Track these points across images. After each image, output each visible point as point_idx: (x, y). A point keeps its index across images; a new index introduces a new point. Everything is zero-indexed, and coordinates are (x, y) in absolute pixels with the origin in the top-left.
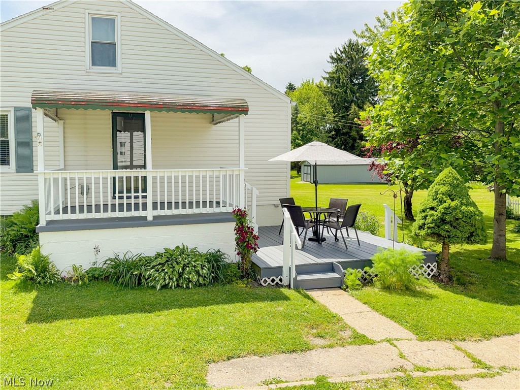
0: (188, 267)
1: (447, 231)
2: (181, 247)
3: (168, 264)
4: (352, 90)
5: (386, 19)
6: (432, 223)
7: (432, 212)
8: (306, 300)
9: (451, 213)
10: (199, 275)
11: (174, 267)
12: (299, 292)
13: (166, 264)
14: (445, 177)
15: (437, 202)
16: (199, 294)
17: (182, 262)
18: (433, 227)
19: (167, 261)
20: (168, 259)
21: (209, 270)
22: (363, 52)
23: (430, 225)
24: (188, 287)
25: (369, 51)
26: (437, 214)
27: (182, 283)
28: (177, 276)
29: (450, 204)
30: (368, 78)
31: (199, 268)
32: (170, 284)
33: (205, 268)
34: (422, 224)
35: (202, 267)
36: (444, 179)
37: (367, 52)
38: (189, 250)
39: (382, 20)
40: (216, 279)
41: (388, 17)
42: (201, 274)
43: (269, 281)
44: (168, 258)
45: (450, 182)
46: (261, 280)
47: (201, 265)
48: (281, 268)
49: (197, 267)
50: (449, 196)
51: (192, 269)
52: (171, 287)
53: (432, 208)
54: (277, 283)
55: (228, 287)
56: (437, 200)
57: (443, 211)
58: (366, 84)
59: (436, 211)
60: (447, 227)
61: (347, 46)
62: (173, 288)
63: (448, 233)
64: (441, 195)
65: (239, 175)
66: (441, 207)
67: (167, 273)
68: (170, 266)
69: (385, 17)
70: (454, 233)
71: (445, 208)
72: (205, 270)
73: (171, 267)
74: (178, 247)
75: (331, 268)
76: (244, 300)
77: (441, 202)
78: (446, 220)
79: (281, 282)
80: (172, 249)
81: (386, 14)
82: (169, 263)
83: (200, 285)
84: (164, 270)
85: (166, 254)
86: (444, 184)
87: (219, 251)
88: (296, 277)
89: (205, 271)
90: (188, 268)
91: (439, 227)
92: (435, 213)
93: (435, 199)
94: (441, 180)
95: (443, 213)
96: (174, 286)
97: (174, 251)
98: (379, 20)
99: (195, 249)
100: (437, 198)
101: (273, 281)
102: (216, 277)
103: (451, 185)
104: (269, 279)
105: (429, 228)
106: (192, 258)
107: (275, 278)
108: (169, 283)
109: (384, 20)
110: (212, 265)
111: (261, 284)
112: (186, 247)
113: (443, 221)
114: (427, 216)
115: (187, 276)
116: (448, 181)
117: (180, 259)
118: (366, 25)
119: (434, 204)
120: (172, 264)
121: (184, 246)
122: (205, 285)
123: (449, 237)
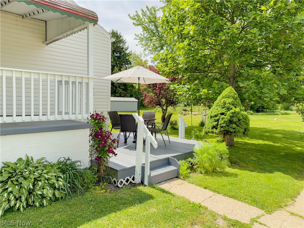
0: (40, 181)
1: (234, 129)
2: (24, 158)
3: (12, 181)
4: (115, 59)
5: (147, 11)
6: (224, 124)
7: (223, 116)
8: (165, 194)
9: (236, 116)
10: (55, 188)
11: (21, 183)
12: (154, 188)
13: (9, 182)
14: (229, 93)
15: (225, 109)
16: (59, 212)
17: (32, 176)
18: (225, 126)
19: (10, 178)
20: (10, 175)
21: (66, 181)
22: (120, 38)
23: (223, 125)
24: (42, 205)
25: (123, 38)
26: (227, 117)
27: (34, 202)
28: (26, 193)
29: (235, 110)
30: (123, 53)
31: (53, 181)
32: (17, 206)
33: (60, 179)
34: (216, 125)
35: (57, 178)
36: (229, 94)
37: (122, 39)
38: (35, 161)
39: (145, 11)
40: (73, 189)
41: (148, 9)
42: (57, 187)
43: (124, 182)
44: (10, 173)
45: (232, 96)
46: (118, 182)
47: (55, 176)
48: (134, 168)
49: (51, 179)
50: (233, 105)
51: (45, 183)
52: (19, 209)
53: (222, 114)
54: (131, 182)
55: (88, 195)
56: (225, 108)
57: (231, 115)
58: (122, 57)
59: (226, 115)
60: (234, 126)
61: (111, 33)
62: (22, 209)
63: (235, 130)
64: (228, 105)
65: (87, 84)
66: (229, 112)
67: (11, 192)
68: (15, 183)
69: (146, 9)
70: (238, 129)
71: (232, 113)
72: (61, 181)
73: (16, 185)
74: (20, 159)
75: (168, 162)
76: (115, 209)
77: (228, 109)
78: (233, 121)
79: (134, 180)
80: (13, 162)
81: (147, 7)
82: (14, 179)
83: (57, 199)
84: (7, 189)
85: (7, 169)
86: (229, 97)
87: (69, 159)
88: (150, 174)
89: (61, 183)
90: (40, 183)
91: (228, 126)
92: (225, 117)
93: (224, 108)
94: (226, 95)
95: (231, 116)
96: (23, 207)
97: (17, 164)
98: (143, 11)
99: (43, 159)
100: (225, 107)
101: (128, 180)
102: (73, 187)
103: (233, 98)
104: (124, 180)
105: (221, 127)
106: (43, 170)
107: (129, 178)
108: (16, 204)
109: (146, 11)
110: (68, 175)
111: (117, 186)
112: (30, 159)
113: (231, 122)
114: (219, 119)
115: (40, 193)
116: (231, 95)
117: (27, 173)
118: (137, 11)
119: (224, 111)
120: (17, 181)
121: (28, 157)
122: (62, 197)
123: (235, 132)
